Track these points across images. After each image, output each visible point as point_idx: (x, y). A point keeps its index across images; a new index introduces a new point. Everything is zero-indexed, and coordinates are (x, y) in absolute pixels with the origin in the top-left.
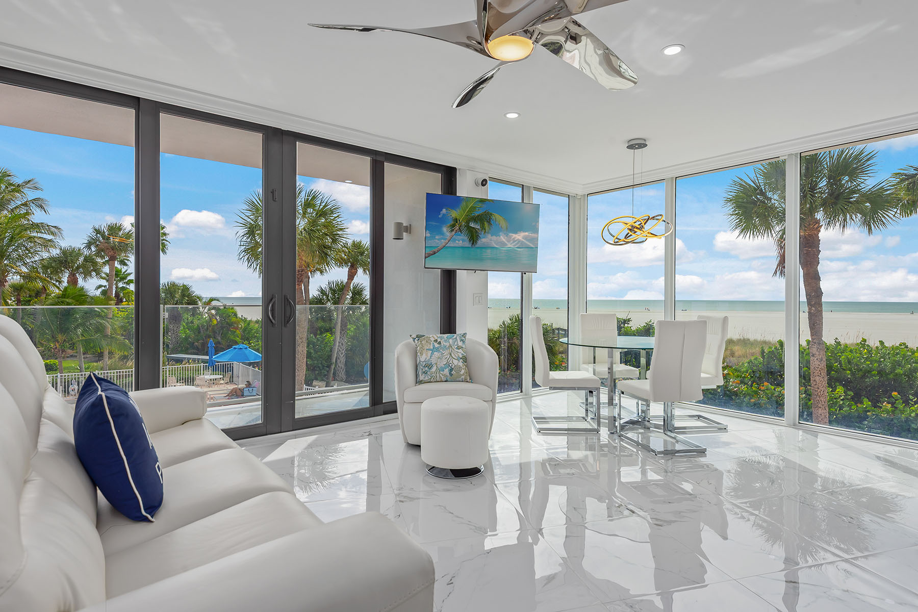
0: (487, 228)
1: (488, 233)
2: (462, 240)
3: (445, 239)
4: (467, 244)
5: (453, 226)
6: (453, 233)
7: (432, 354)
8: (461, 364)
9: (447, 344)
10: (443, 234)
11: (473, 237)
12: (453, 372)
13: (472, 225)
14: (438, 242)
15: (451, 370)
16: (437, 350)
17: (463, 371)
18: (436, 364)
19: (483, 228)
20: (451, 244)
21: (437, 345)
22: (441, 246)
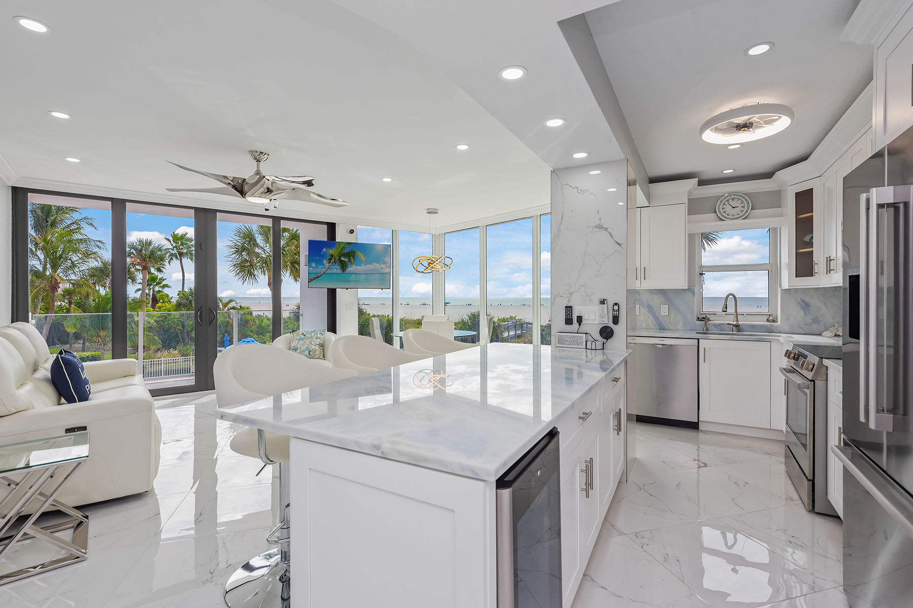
0: (352, 261)
1: (353, 264)
2: (336, 269)
3: (325, 268)
4: (339, 271)
5: (330, 259)
6: (330, 264)
7: (299, 342)
8: (317, 348)
9: (310, 336)
10: (323, 265)
11: (344, 266)
12: (311, 353)
13: (343, 259)
14: (320, 270)
15: (310, 351)
16: (302, 339)
17: (318, 352)
18: (300, 348)
19: (350, 261)
20: (329, 271)
21: (302, 336)
22: (322, 273)
